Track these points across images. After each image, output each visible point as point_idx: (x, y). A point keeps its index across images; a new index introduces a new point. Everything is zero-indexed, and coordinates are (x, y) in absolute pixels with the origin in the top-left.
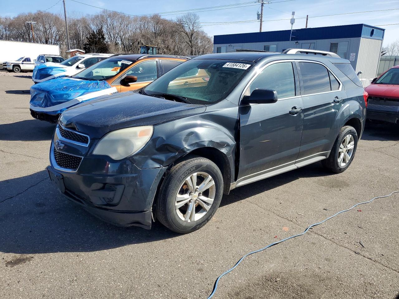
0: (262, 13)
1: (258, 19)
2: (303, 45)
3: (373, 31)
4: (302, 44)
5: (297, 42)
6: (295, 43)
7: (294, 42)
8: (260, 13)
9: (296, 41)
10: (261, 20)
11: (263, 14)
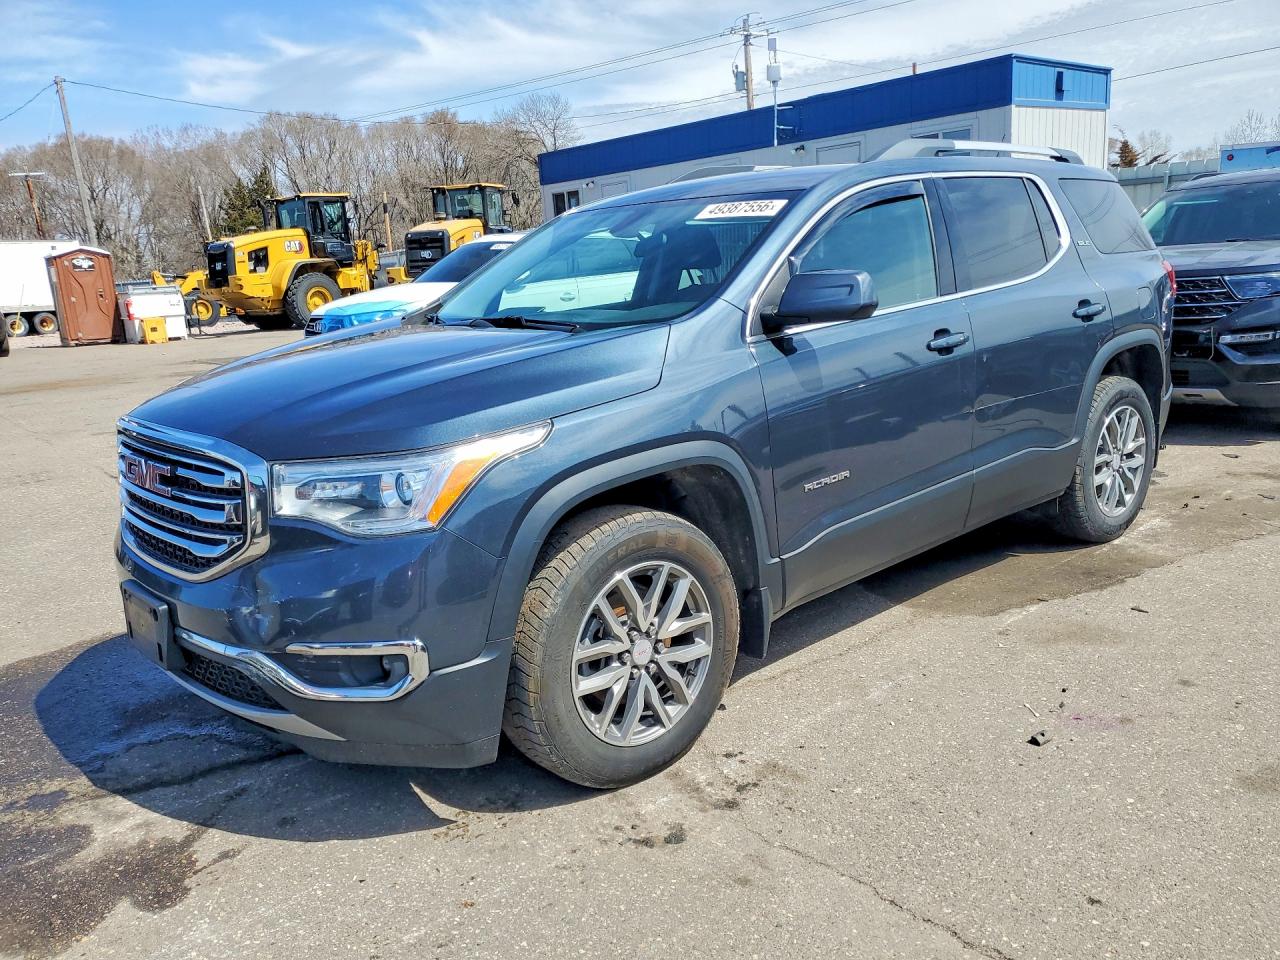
2: (821, 154)
3: (1060, 76)
4: (818, 150)
5: (802, 148)
6: (793, 152)
7: (790, 148)
8: (742, 68)
9: (798, 145)
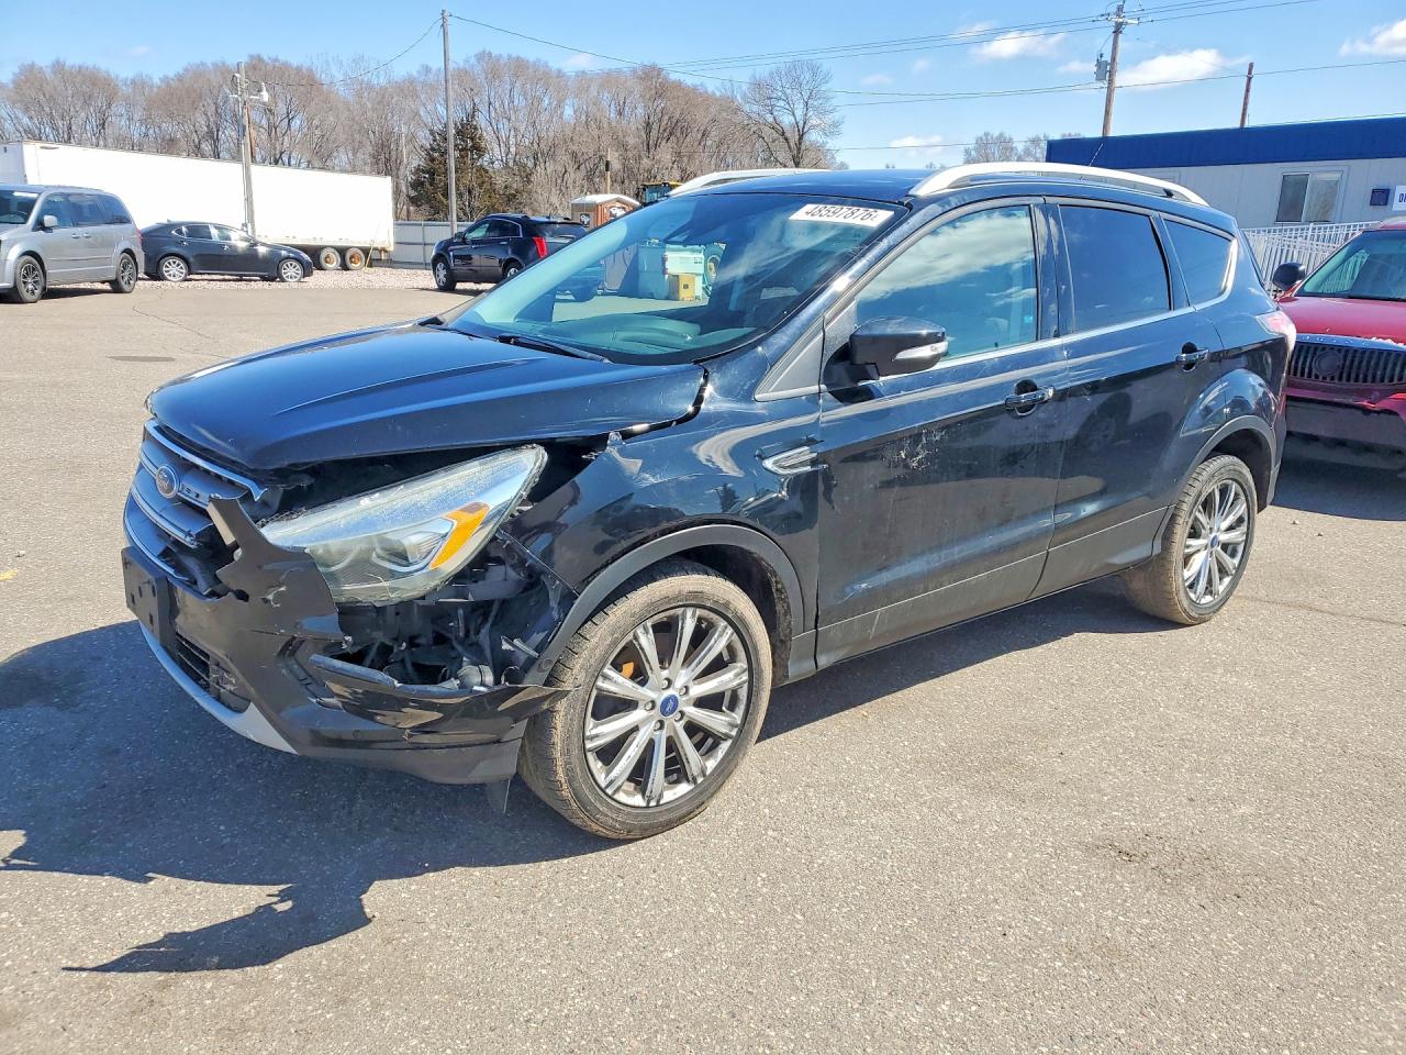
0: (1113, 59)
1: (1100, 78)
8: (1107, 58)
10: (1111, 82)
11: (1118, 60)
